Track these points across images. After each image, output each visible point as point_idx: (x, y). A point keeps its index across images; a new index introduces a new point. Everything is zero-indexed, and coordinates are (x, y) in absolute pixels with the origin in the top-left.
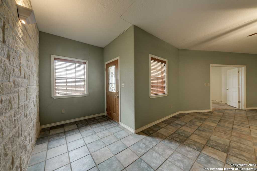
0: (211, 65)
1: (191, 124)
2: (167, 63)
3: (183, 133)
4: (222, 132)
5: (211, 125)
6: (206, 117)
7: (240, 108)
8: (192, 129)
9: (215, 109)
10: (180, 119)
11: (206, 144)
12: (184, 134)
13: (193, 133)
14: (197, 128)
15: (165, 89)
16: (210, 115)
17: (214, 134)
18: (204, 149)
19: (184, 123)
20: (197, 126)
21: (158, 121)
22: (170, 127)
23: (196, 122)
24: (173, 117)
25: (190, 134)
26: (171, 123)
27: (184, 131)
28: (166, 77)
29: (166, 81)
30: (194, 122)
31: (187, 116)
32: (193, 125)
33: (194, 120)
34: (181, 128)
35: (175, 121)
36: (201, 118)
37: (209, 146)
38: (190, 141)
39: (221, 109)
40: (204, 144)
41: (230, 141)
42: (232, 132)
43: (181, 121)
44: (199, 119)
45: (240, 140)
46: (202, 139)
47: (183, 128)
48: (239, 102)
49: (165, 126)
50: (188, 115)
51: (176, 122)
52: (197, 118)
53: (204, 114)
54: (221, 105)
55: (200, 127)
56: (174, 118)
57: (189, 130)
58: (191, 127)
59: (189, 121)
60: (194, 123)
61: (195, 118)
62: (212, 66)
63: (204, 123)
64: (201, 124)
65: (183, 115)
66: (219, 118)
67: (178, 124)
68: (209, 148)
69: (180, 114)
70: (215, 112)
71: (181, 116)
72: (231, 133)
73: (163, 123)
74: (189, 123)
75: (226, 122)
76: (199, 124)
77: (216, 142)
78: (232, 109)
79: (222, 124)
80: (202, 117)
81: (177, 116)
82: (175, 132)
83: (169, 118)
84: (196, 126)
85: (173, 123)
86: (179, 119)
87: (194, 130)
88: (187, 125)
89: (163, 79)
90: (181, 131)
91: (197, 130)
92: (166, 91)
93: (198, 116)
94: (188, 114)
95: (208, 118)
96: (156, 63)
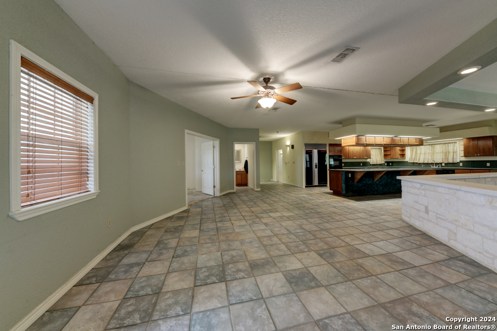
0: (186, 131)
1: (160, 250)
2: (96, 101)
3: (145, 286)
4: (209, 242)
5: (192, 236)
6: (182, 223)
7: (215, 195)
8: (165, 263)
9: (191, 203)
10: (136, 246)
11: (195, 283)
12: (150, 286)
13: (168, 272)
14: (173, 254)
15: (88, 177)
16: (187, 217)
17: (200, 252)
18: (194, 298)
19: (144, 256)
20: (171, 248)
21: (59, 289)
22: (109, 289)
23: (168, 241)
24: (115, 250)
25: (162, 278)
26: (109, 273)
27: (149, 277)
28: (95, 141)
29: (93, 154)
30: (166, 242)
31: (149, 232)
32: (164, 251)
33: (165, 238)
34: (141, 274)
35: (123, 261)
36: (175, 229)
37: (201, 285)
38: (166, 297)
39: (197, 201)
40: (192, 285)
41: (221, 254)
42: (218, 235)
43: (137, 253)
44: (173, 230)
45: (229, 245)
46: (186, 277)
47: (146, 270)
48: (214, 187)
49: (91, 292)
50: (152, 229)
51: (126, 261)
52: (168, 231)
53: (178, 217)
54: (196, 195)
55: (178, 248)
56: (119, 250)
57: (158, 268)
58: (162, 257)
59: (156, 243)
60: (166, 244)
61: (166, 232)
62: (187, 133)
63: (181, 236)
64: (177, 240)
65: (140, 234)
66: (199, 217)
67: (131, 266)
68: (202, 291)
69: (134, 234)
70: (192, 210)
71: (137, 239)
72: (219, 239)
73: (84, 287)
74: (156, 248)
75: (208, 221)
76: (173, 243)
77: (206, 267)
78: (208, 198)
79: (204, 227)
80: (177, 225)
81: (127, 242)
82: (126, 295)
83: (105, 259)
84: (170, 250)
85: (116, 269)
86: (133, 250)
87: (167, 264)
88: (154, 256)
89: (81, 147)
90: (140, 282)
91: (174, 259)
92: (93, 183)
93: (170, 225)
94: (150, 227)
95: (186, 223)
96: (53, 89)
